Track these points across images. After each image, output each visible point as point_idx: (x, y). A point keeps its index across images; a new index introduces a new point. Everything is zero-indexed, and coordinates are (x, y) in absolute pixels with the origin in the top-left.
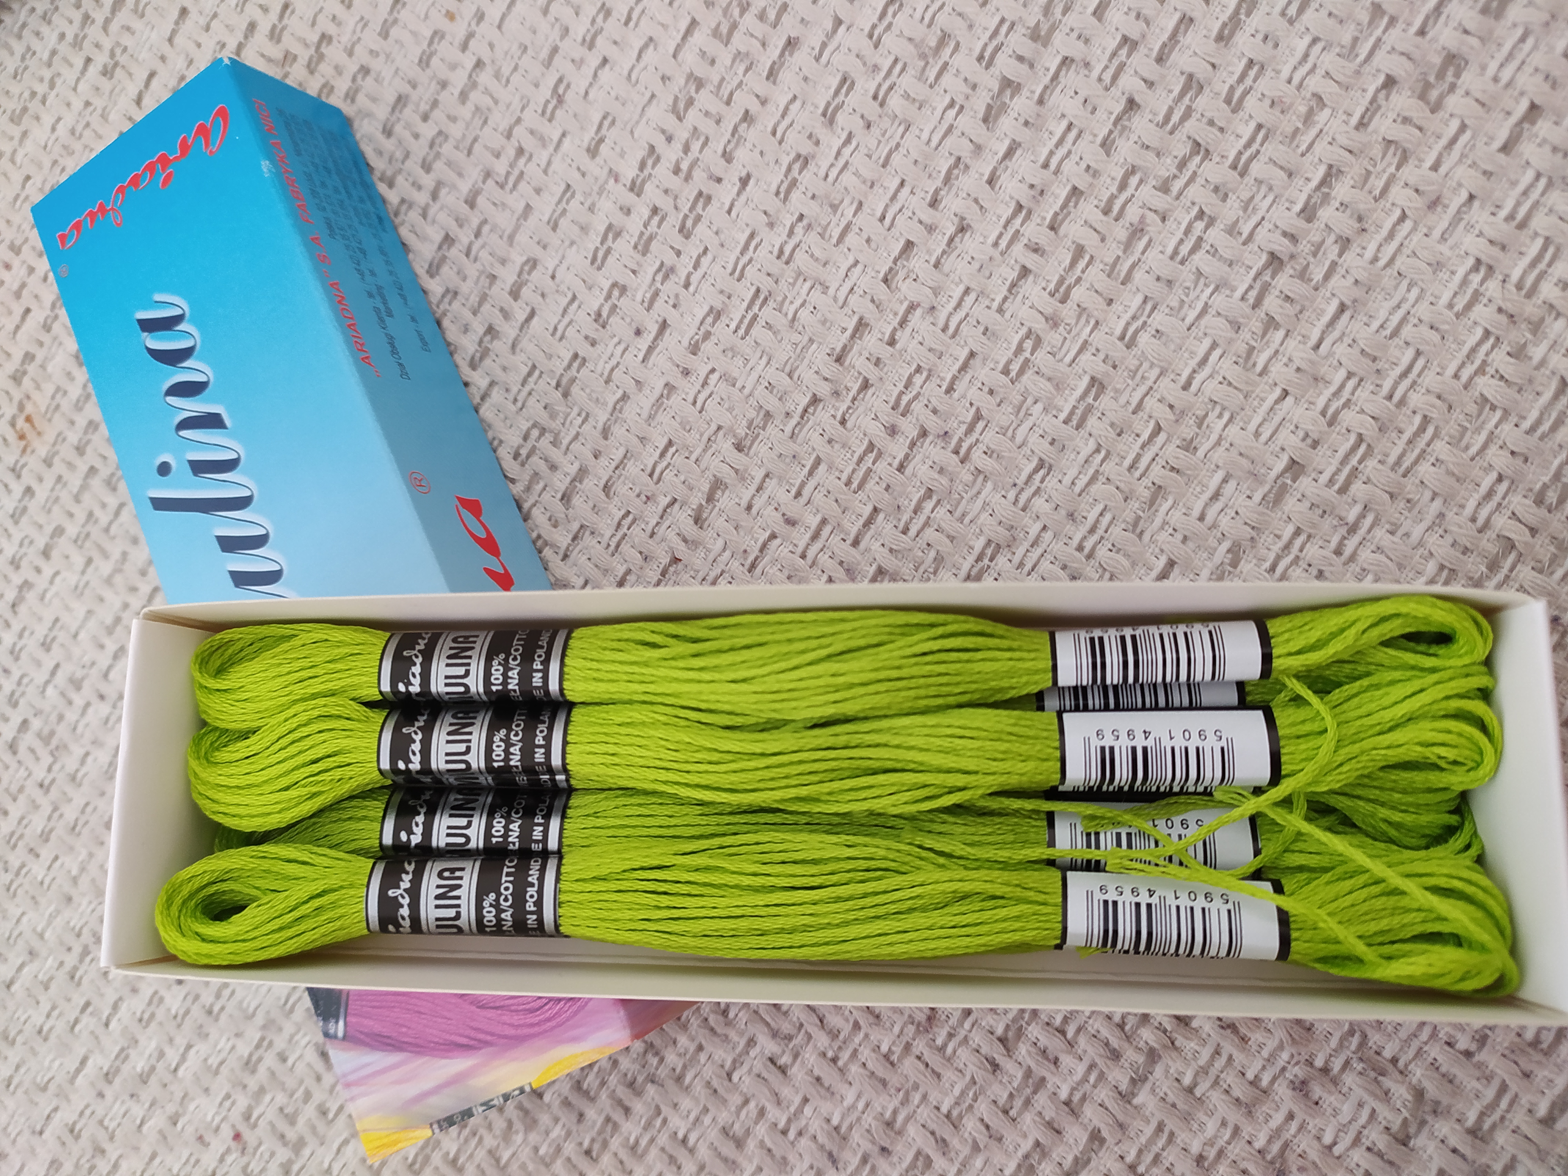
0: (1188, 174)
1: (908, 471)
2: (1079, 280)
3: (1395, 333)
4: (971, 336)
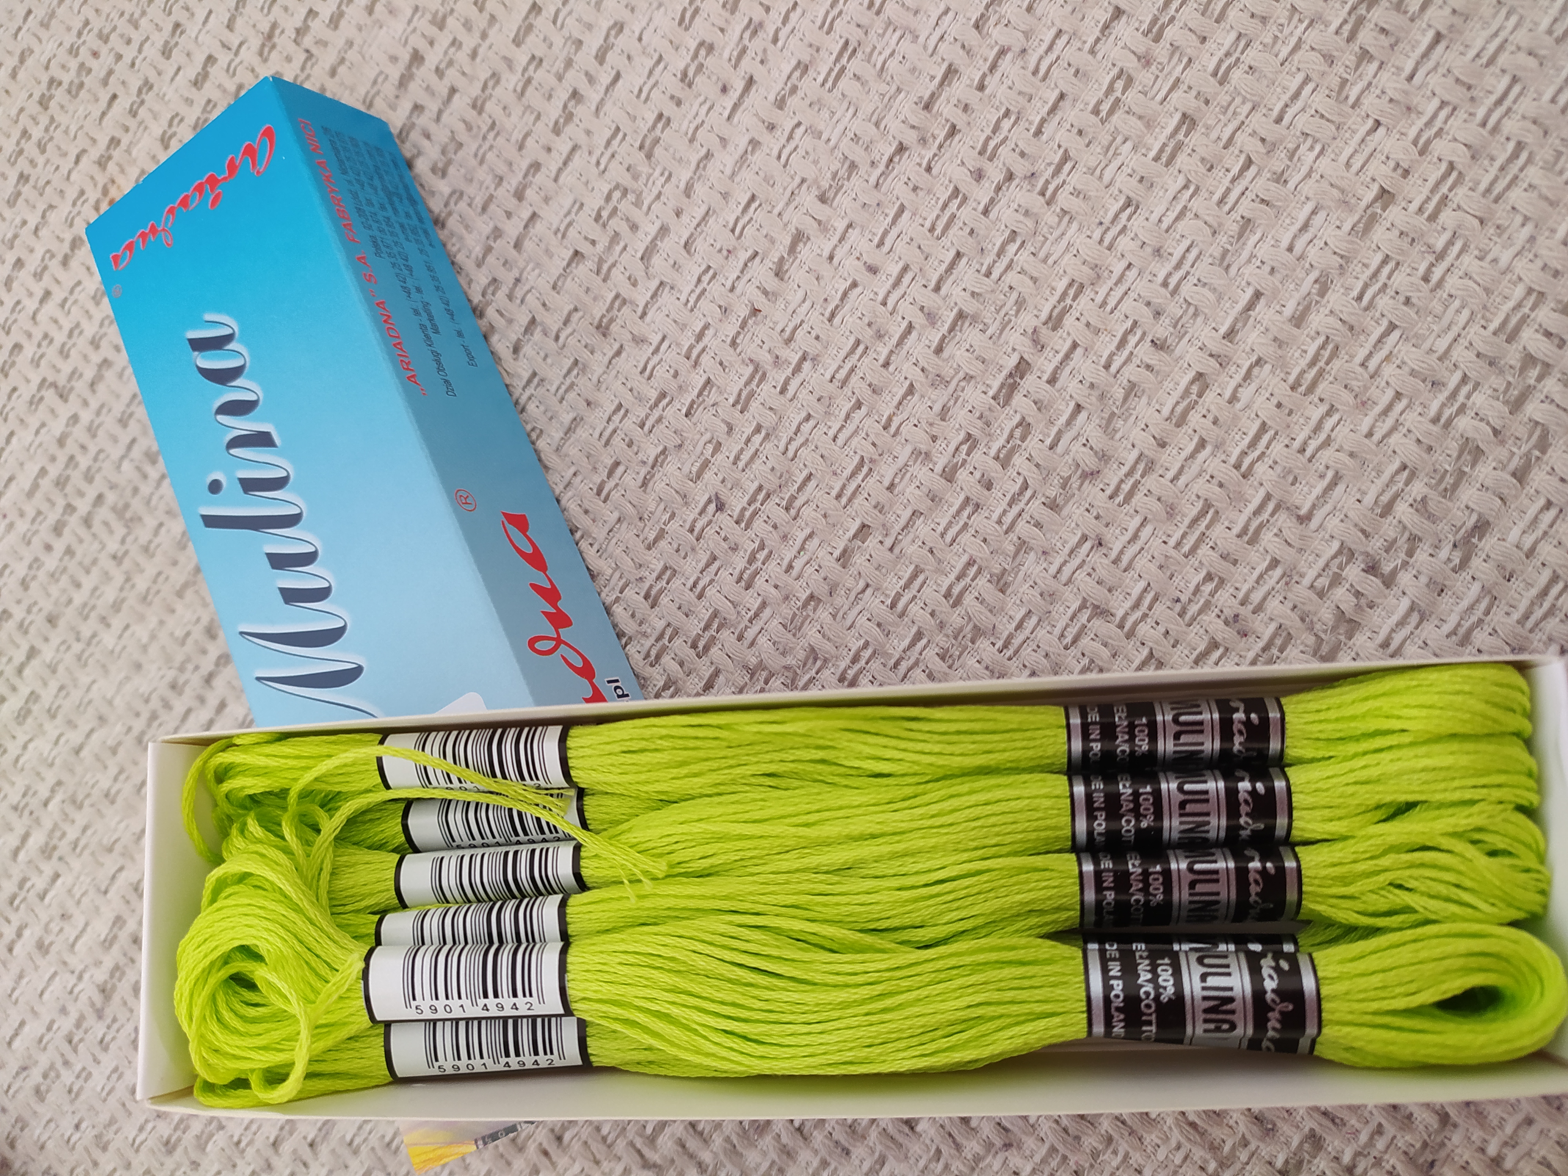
1: (993, 215)
2: (1172, 19)
3: (1491, 61)
4: (1061, 78)
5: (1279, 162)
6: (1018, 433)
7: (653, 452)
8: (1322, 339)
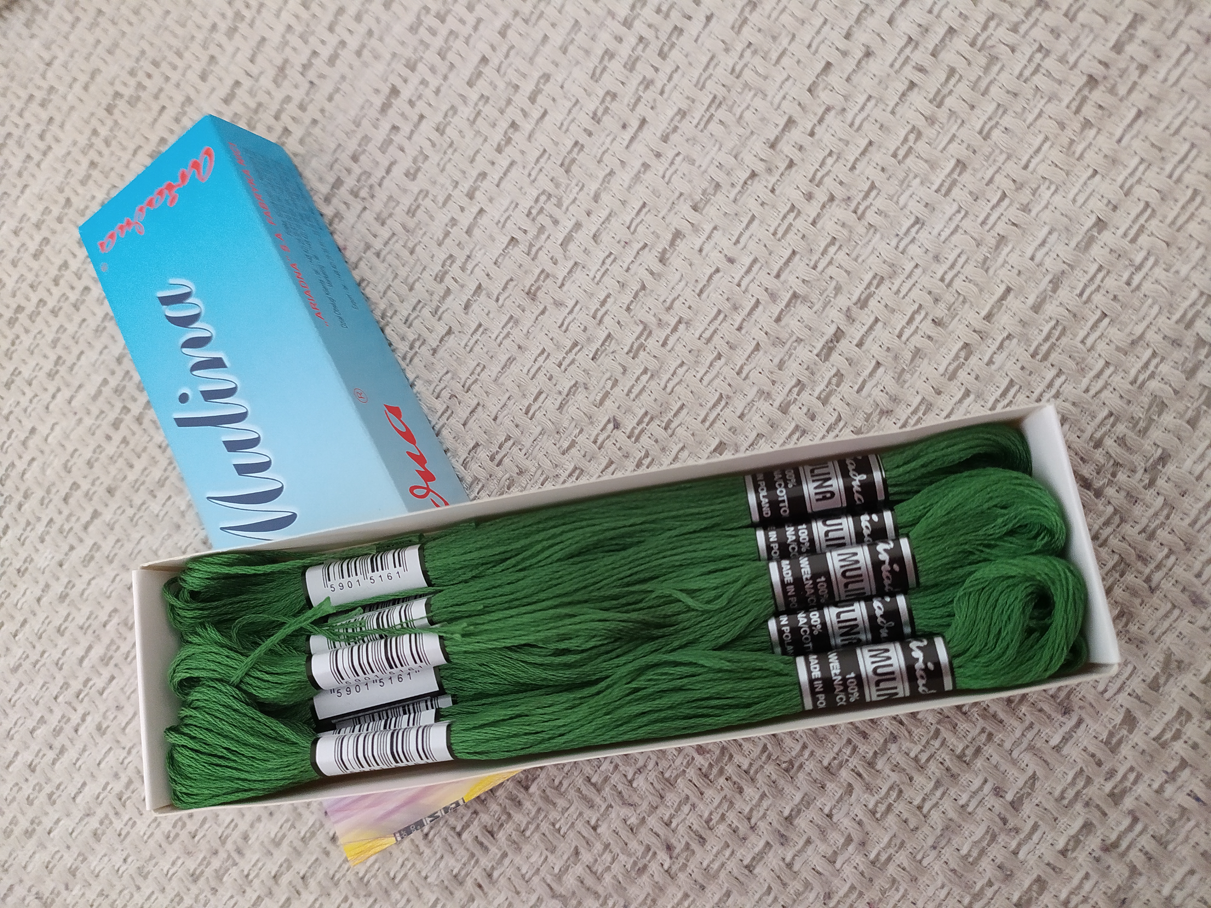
0: (1032, 20)
1: (818, 226)
2: (951, 92)
3: (1177, 132)
4: (871, 131)
5: (1025, 196)
6: (834, 381)
7: (568, 385)
8: (1053, 323)
